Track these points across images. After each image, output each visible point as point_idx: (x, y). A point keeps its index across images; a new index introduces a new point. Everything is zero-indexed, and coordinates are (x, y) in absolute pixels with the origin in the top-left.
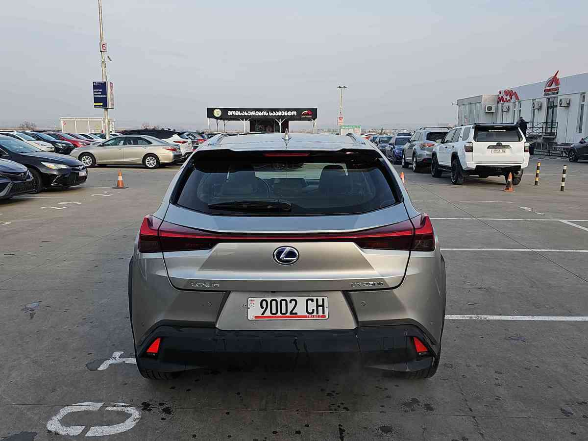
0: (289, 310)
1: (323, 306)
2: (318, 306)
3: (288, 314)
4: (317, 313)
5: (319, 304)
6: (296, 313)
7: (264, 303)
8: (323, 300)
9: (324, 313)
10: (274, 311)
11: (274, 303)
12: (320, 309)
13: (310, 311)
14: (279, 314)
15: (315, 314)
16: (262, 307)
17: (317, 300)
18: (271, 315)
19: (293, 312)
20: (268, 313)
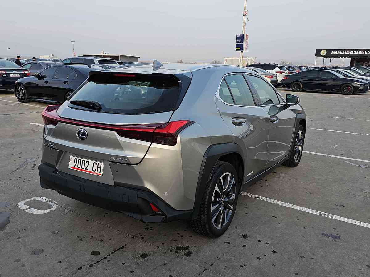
0: (85, 167)
1: (100, 168)
2: (98, 167)
3: (84, 169)
4: (97, 172)
5: (99, 166)
6: (88, 170)
7: (76, 160)
8: (101, 164)
9: (100, 172)
10: (79, 166)
11: (80, 161)
12: (99, 169)
13: (94, 170)
14: (81, 168)
15: (96, 172)
16: (75, 163)
17: (98, 164)
18: (77, 168)
19: (87, 168)
20: (76, 167)
